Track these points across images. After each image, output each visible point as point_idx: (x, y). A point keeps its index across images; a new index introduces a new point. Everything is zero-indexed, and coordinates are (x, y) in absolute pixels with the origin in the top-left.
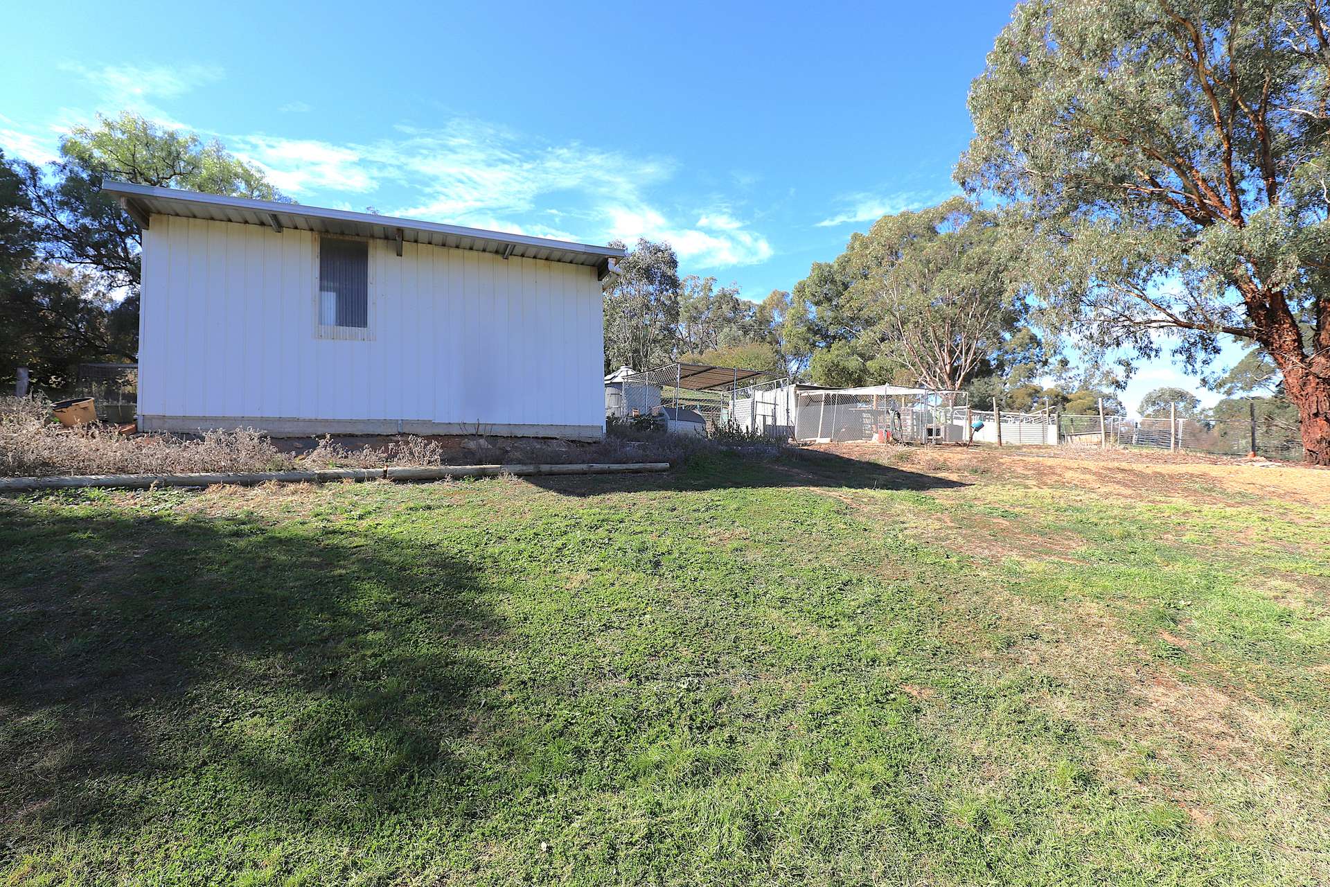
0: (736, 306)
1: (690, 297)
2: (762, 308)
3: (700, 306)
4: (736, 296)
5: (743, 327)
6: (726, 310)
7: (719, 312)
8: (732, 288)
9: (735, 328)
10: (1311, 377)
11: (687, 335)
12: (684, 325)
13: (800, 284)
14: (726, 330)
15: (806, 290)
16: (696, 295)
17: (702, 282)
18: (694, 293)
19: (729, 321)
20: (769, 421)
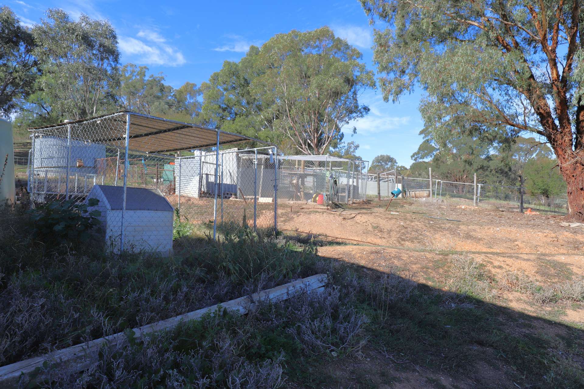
0: (162, 89)
1: (130, 78)
2: (180, 92)
3: (137, 85)
4: (162, 82)
5: (167, 103)
6: (156, 91)
7: (151, 91)
8: (160, 76)
9: (163, 103)
10: (578, 165)
11: (128, 104)
12: (125, 97)
13: (215, 74)
14: (156, 103)
15: (220, 79)
16: (134, 78)
17: (138, 70)
18: (133, 75)
19: (158, 98)
20: (212, 179)
